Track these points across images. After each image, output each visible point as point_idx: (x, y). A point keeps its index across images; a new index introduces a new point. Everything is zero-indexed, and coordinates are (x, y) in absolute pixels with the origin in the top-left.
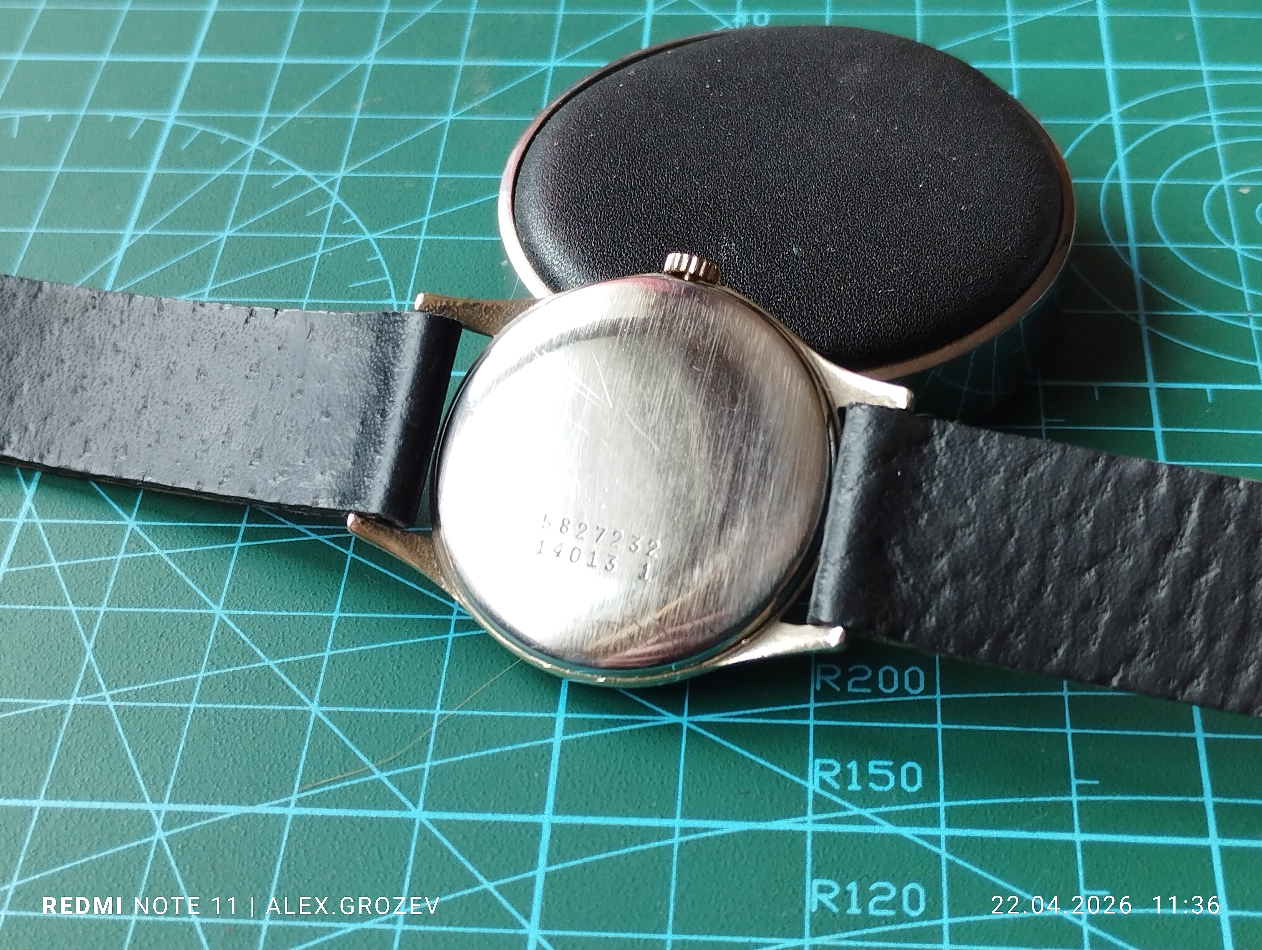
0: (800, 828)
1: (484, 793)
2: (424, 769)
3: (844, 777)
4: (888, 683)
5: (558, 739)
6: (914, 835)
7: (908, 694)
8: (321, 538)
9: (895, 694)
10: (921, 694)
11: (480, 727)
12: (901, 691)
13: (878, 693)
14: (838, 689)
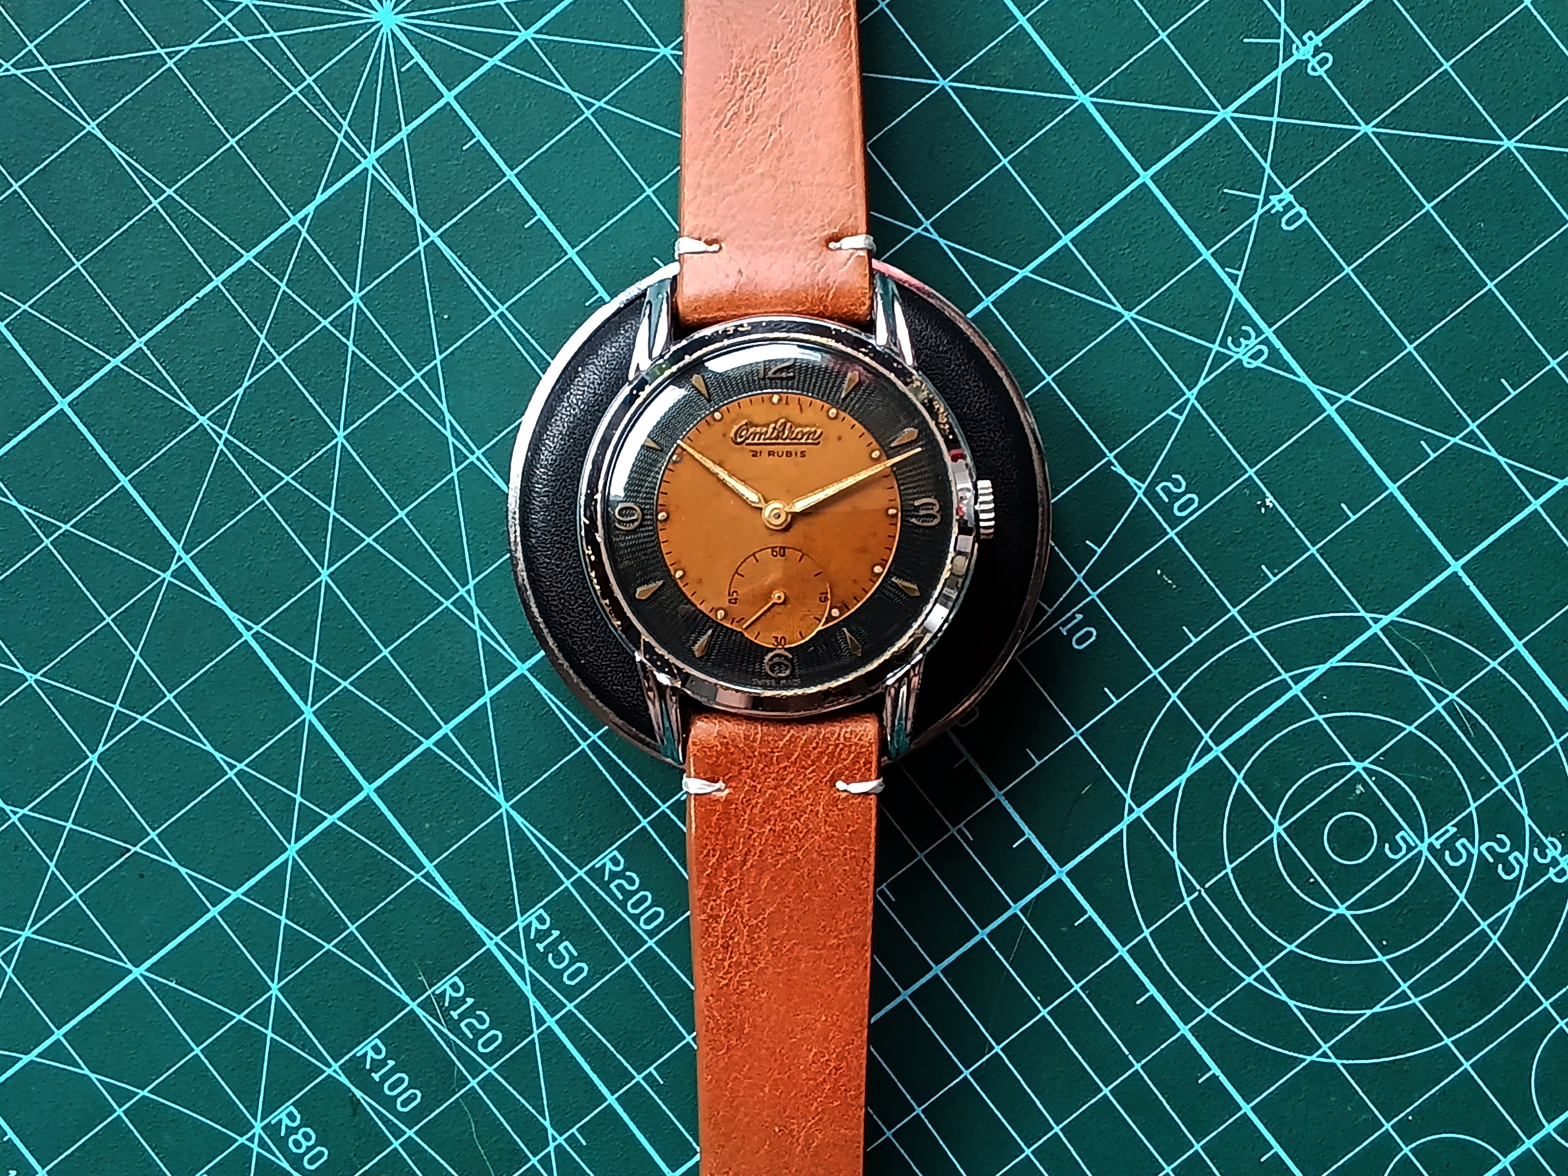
0: (485, 939)
1: (354, 737)
2: (340, 684)
3: (542, 935)
4: (635, 906)
5: (428, 743)
6: (534, 1007)
7: (638, 924)
8: (451, 439)
9: (631, 916)
10: (644, 931)
11: (396, 689)
12: (636, 918)
13: (623, 905)
14: (606, 878)
